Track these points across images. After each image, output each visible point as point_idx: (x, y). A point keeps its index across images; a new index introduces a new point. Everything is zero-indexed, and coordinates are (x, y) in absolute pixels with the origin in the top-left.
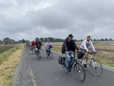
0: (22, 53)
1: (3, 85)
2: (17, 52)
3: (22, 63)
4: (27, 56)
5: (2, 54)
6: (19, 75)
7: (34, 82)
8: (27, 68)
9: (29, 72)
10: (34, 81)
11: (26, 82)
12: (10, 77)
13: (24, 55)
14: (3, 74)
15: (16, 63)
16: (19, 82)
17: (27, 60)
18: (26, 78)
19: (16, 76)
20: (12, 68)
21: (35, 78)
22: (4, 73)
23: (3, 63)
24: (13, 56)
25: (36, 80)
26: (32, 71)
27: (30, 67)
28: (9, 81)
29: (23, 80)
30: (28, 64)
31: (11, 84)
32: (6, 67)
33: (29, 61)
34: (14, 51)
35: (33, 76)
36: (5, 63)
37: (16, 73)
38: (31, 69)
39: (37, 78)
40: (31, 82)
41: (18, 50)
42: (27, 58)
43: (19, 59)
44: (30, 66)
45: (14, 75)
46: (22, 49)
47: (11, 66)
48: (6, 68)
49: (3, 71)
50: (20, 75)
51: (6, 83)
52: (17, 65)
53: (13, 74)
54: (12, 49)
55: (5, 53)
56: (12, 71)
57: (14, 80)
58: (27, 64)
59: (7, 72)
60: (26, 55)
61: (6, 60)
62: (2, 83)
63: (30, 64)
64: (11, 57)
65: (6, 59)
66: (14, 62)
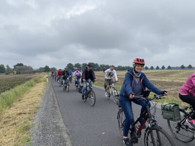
0: (44, 89)
1: (15, 141)
2: (36, 87)
3: (45, 105)
4: (54, 95)
5: (12, 90)
6: (41, 125)
7: (66, 138)
8: (53, 113)
9: (57, 120)
10: (66, 136)
11: (53, 138)
12: (27, 129)
13: (48, 93)
14: (15, 124)
15: (36, 105)
16: (41, 137)
17: (54, 101)
18: (53, 130)
19: (36, 127)
20: (29, 113)
21: (68, 132)
22: (16, 121)
23: (15, 106)
24: (31, 93)
25: (69, 135)
26: (61, 119)
27: (60, 113)
28: (25, 135)
29: (48, 133)
30: (56, 108)
31: (29, 141)
32: (18, 112)
33: (56, 103)
34: (32, 86)
35: (65, 127)
36: (18, 104)
37: (36, 122)
38: (60, 116)
39: (71, 131)
40: (60, 137)
41: (38, 84)
42: (53, 97)
43: (40, 99)
44: (58, 111)
45: (33, 125)
46: (44, 83)
47: (27, 110)
48: (20, 114)
49: (15, 118)
50: (43, 126)
51: (19, 138)
52: (38, 108)
53: (31, 124)
54: (28, 82)
55: (18, 88)
56: (30, 119)
57: (33, 133)
58: (54, 107)
59: (22, 121)
60: (51, 93)
61: (20, 100)
62: (13, 138)
63: (58, 108)
64: (27, 96)
65: (20, 98)
66: (33, 104)
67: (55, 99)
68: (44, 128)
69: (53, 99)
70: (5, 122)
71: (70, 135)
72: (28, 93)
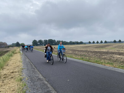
0: (21, 58)
2: (15, 57)
3: (26, 67)
6: (29, 78)
7: (47, 84)
8: (34, 72)
9: (38, 75)
10: (46, 82)
11: (39, 84)
13: (24, 60)
14: (12, 78)
15: (20, 67)
16: (32, 83)
17: (31, 65)
18: (37, 80)
19: (27, 79)
20: (18, 72)
21: (47, 80)
22: (12, 76)
23: (5, 68)
24: (13, 61)
29: (35, 82)
31: (25, 85)
32: (11, 71)
33: (33, 66)
34: (11, 56)
35: (44, 78)
38: (39, 73)
40: (43, 83)
41: (15, 55)
42: (30, 62)
43: (21, 64)
45: (24, 78)
46: (19, 54)
47: (15, 71)
49: (10, 75)
52: (22, 69)
53: (22, 77)
54: (8, 53)
56: (20, 75)
57: (25, 82)
58: (33, 68)
60: (27, 60)
61: (7, 65)
63: (36, 69)
64: (10, 63)
66: (18, 67)
67: (31, 63)
68: (32, 79)
69: (31, 64)
70: (4, 77)
71: (49, 82)
72: (11, 60)
